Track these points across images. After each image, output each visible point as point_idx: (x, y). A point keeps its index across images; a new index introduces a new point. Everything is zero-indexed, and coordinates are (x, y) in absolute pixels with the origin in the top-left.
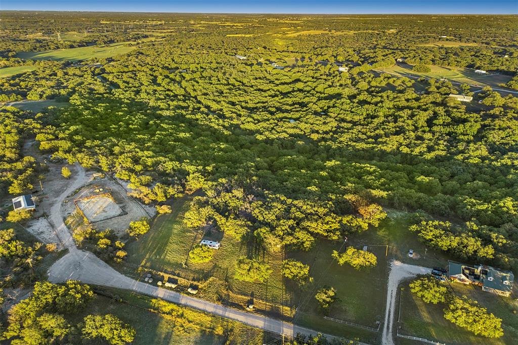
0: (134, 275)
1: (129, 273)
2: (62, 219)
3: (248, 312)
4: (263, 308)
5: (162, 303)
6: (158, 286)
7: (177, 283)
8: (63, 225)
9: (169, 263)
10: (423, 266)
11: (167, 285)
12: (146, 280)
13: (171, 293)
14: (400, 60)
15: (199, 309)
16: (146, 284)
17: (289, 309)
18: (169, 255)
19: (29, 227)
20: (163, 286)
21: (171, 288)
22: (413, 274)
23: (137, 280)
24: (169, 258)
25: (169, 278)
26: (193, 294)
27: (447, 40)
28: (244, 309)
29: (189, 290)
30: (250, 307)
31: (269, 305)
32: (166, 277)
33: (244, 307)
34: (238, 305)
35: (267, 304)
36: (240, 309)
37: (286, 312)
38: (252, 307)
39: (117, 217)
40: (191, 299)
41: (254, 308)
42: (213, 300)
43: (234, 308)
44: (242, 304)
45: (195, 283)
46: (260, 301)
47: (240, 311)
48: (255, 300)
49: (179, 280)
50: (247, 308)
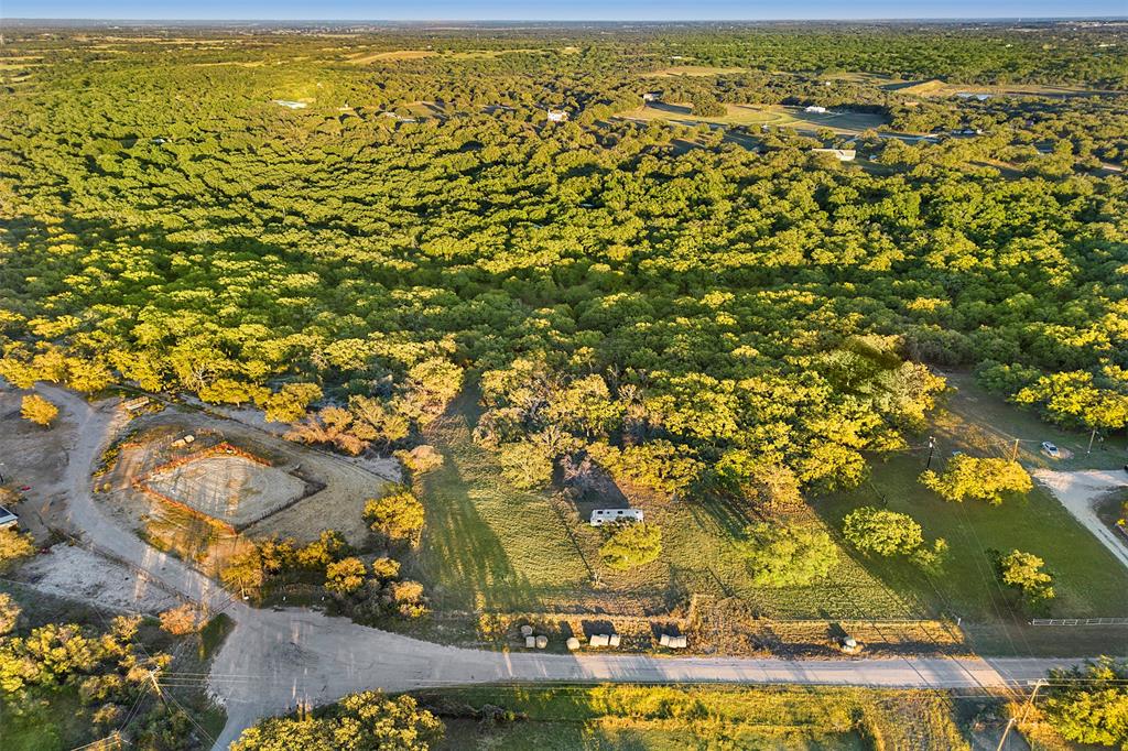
0: (480, 639)
1: (464, 637)
2: (135, 539)
3: (853, 657)
4: (877, 638)
5: (625, 692)
6: (574, 652)
7: (615, 633)
8: (149, 551)
10: (1099, 469)
11: (595, 641)
12: (530, 642)
13: (623, 661)
14: (650, 97)
15: (734, 683)
16: (536, 655)
17: (938, 624)
19: (36, 579)
20: (584, 648)
21: (610, 649)
22: (1098, 489)
23: (500, 650)
25: (584, 623)
26: (682, 651)
27: (686, 63)
28: (838, 653)
29: (665, 641)
30: (849, 643)
31: (885, 628)
32: (575, 622)
33: (832, 647)
34: (814, 646)
35: (877, 625)
36: (829, 656)
37: (937, 633)
38: (851, 642)
39: (303, 501)
40: (686, 662)
41: (858, 643)
42: (744, 652)
43: (811, 655)
44: (823, 642)
45: (664, 619)
46: (856, 625)
47: (833, 660)
48: (842, 624)
49: (614, 624)
50: (845, 650)
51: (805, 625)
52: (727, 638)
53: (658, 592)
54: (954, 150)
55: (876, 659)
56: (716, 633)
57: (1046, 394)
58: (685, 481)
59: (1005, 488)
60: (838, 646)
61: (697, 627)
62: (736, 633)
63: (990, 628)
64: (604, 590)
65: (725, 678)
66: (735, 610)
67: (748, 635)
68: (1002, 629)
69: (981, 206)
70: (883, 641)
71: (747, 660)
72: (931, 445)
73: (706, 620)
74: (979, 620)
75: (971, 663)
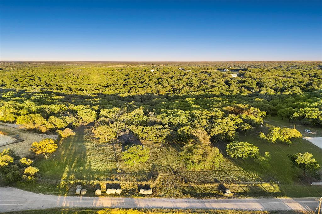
0: (57, 191)
3: (229, 198)
4: (241, 190)
6: (97, 196)
7: (120, 188)
9: (98, 172)
11: (109, 191)
12: (78, 192)
13: (119, 200)
14: (181, 69)
15: (170, 208)
16: (79, 197)
17: (269, 185)
18: (93, 165)
20: (104, 194)
21: (116, 195)
23: (63, 195)
24: (95, 167)
25: (108, 184)
26: (149, 195)
28: (222, 196)
29: (142, 191)
30: (227, 192)
31: (244, 186)
32: (103, 184)
33: (220, 194)
34: (211, 194)
35: (241, 185)
36: (218, 197)
37: (269, 188)
38: (228, 192)
39: (11, 144)
40: (149, 200)
41: (231, 192)
42: (178, 196)
43: (210, 197)
44: (215, 192)
45: (144, 183)
46: (231, 185)
47: (220, 199)
48: (225, 185)
49: (121, 185)
50: (225, 195)
51: (208, 185)
52: (171, 190)
53: (145, 173)
54: (266, 73)
55: (240, 199)
56: (167, 188)
57: (303, 114)
58: (165, 137)
59: (292, 137)
60: (222, 193)
61: (158, 186)
62: (176, 188)
63: (292, 186)
64: (122, 173)
65: (166, 206)
66: (177, 180)
67: (181, 189)
68: (298, 186)
69: (275, 83)
70: (244, 191)
71: (179, 199)
72: (261, 126)
73: (163, 184)
74: (287, 183)
75: (286, 200)
